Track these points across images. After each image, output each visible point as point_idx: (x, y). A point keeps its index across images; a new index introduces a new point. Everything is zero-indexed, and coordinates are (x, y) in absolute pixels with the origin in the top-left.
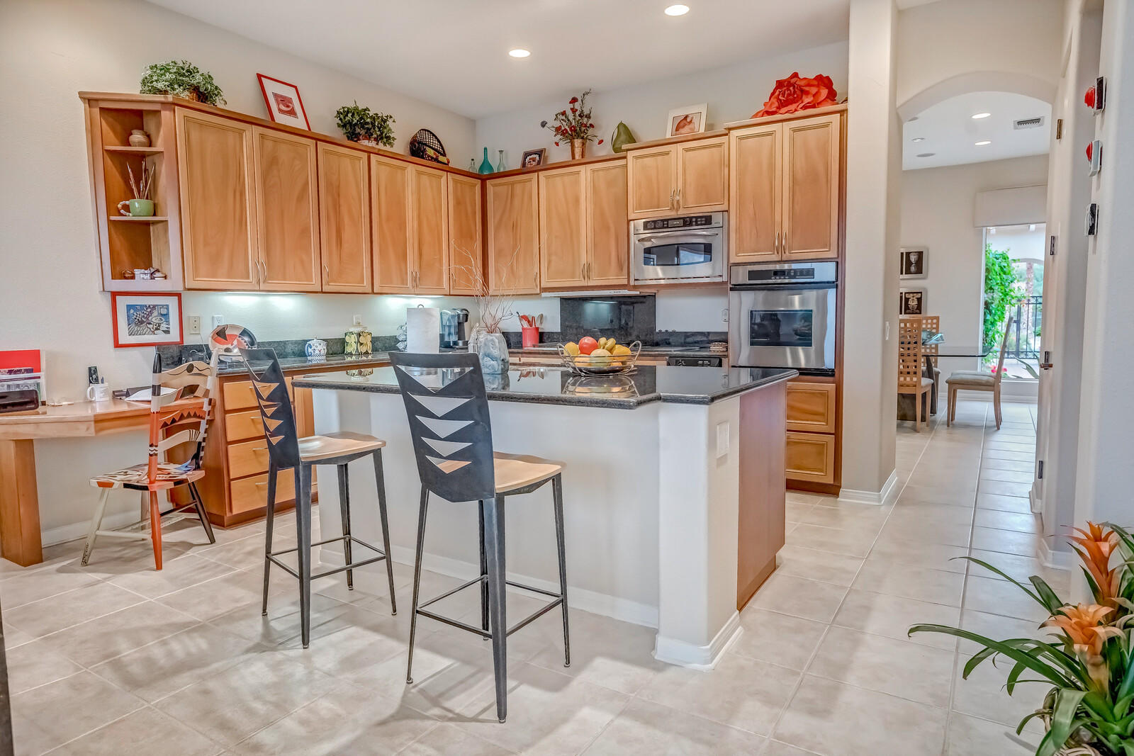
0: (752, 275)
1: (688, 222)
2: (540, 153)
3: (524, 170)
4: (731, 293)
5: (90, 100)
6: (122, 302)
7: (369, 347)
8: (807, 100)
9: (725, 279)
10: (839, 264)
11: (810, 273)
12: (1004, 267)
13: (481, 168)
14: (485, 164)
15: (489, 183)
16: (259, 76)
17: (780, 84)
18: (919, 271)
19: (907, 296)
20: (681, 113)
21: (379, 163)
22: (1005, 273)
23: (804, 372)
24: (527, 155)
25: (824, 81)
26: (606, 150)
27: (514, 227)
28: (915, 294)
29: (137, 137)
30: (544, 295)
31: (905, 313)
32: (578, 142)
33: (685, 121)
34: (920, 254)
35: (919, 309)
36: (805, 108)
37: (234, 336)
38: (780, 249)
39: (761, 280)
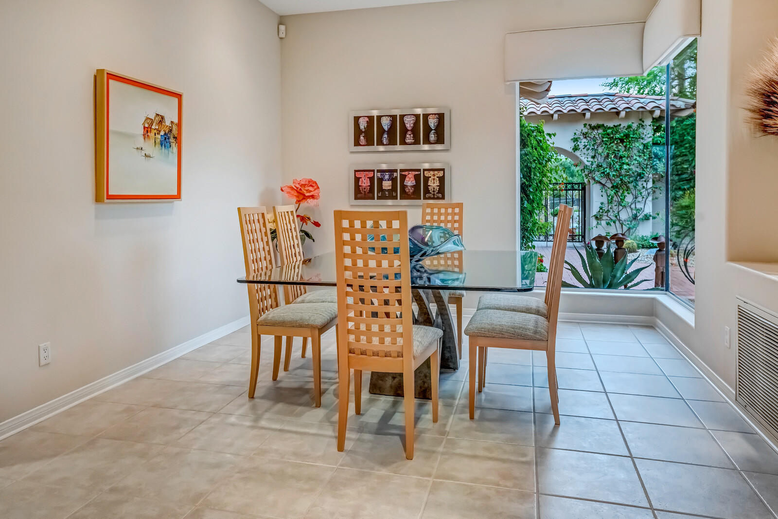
12: (540, 141)
18: (440, 140)
19: (427, 174)
22: (542, 149)
28: (436, 172)
31: (425, 198)
34: (441, 117)
35: (441, 192)
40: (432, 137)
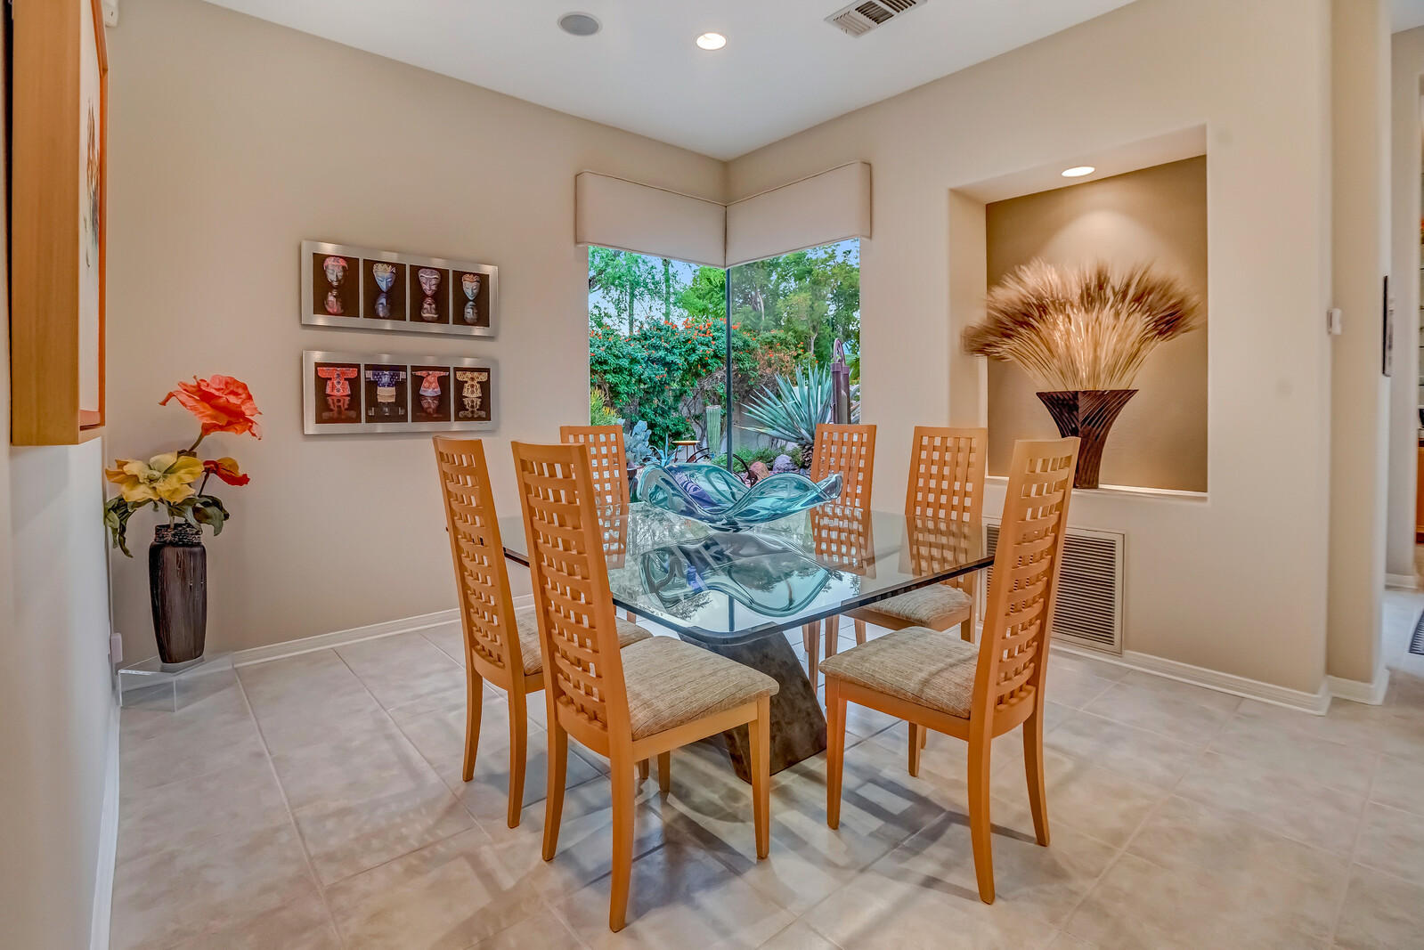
19: (461, 376)
34: (483, 279)
35: (485, 408)
40: (469, 313)
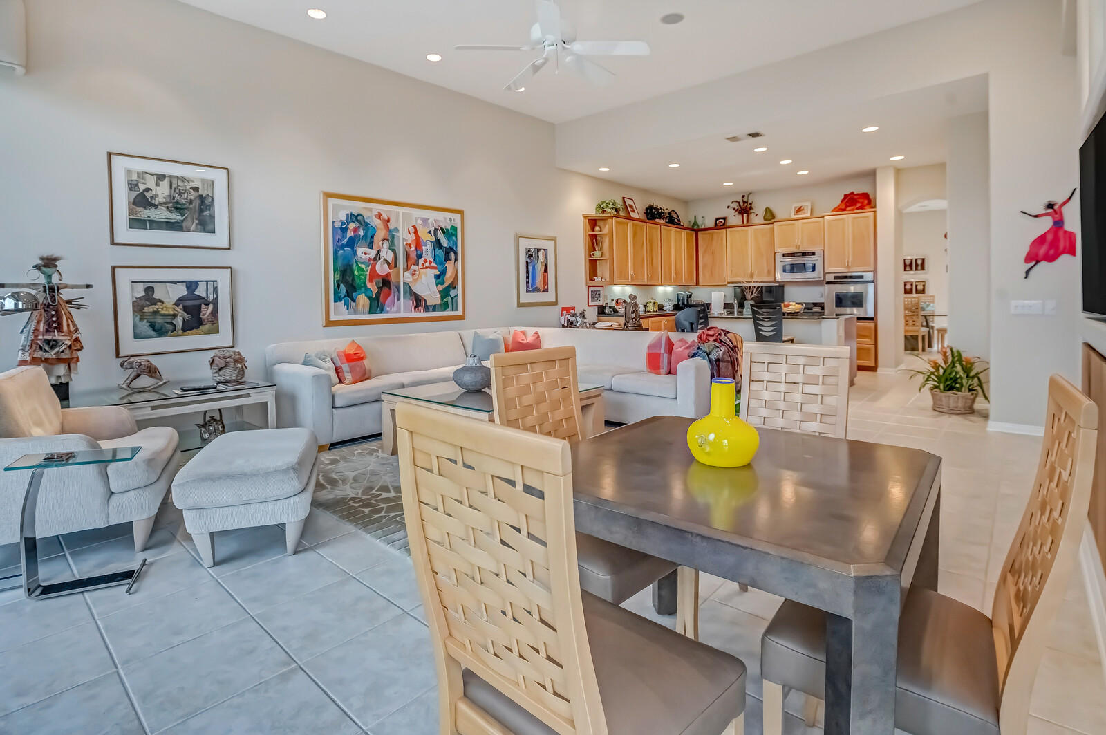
0: (836, 278)
1: (804, 254)
2: (725, 219)
3: (717, 227)
4: (826, 285)
5: (585, 217)
6: (591, 289)
7: (657, 309)
8: (859, 205)
9: (822, 279)
10: (875, 272)
11: (861, 277)
13: (693, 226)
14: (695, 223)
15: (699, 233)
16: (624, 198)
17: (846, 196)
18: (923, 269)
19: (917, 284)
20: (799, 205)
21: (664, 229)
23: (859, 319)
24: (717, 219)
25: (866, 196)
26: (759, 219)
27: (713, 253)
28: (921, 283)
29: (597, 228)
30: (729, 285)
31: (915, 294)
32: (745, 215)
33: (799, 210)
34: (923, 260)
35: (923, 291)
36: (858, 209)
37: (620, 303)
38: (848, 267)
39: (841, 279)
40: (919, 268)
